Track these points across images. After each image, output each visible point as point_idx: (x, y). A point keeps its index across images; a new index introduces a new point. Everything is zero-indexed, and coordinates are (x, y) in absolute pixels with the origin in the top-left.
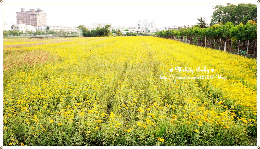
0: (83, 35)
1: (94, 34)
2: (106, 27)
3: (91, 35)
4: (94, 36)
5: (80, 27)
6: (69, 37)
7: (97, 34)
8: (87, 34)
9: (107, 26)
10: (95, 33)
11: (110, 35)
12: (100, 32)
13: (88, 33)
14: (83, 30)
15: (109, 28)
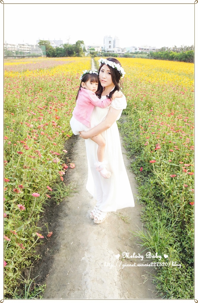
0: (46, 54)
1: (60, 53)
2: (77, 43)
3: (57, 55)
4: (61, 57)
5: (42, 43)
6: (27, 57)
7: (65, 53)
8: (52, 53)
9: (79, 43)
10: (62, 52)
11: (82, 55)
12: (70, 50)
13: (52, 51)
14: (46, 47)
15: (82, 45)
